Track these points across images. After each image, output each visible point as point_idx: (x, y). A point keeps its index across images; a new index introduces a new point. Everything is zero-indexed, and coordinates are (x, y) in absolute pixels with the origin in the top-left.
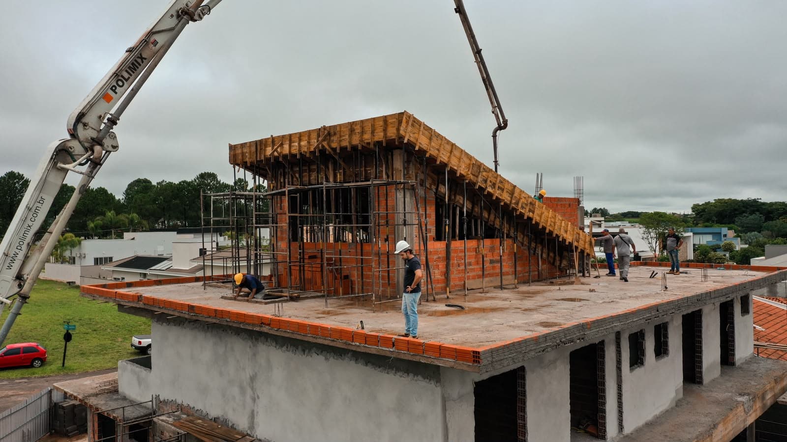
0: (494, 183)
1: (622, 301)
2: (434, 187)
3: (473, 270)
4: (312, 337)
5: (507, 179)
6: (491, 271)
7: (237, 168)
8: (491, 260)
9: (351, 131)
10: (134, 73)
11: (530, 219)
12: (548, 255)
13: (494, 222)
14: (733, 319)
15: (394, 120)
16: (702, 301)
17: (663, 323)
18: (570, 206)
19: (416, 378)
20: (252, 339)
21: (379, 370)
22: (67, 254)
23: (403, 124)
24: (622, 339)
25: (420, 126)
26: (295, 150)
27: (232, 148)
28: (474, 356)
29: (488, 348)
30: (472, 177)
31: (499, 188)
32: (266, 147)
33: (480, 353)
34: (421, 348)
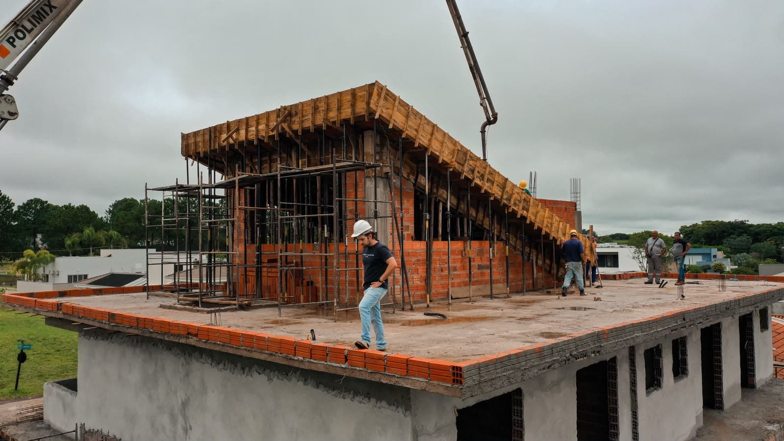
0: (482, 174)
1: (635, 310)
2: (412, 178)
3: (459, 276)
4: (246, 350)
5: (497, 170)
6: (480, 279)
7: (190, 160)
8: (479, 265)
9: (315, 109)
10: (39, 23)
11: (524, 218)
12: (544, 262)
13: (482, 221)
14: (752, 335)
15: (363, 93)
16: (731, 310)
17: (681, 338)
18: (566, 210)
19: (378, 405)
20: (185, 354)
21: (334, 393)
22: (40, 271)
23: (373, 97)
24: (637, 356)
25: (395, 101)
26: (252, 136)
27: (185, 137)
28: (454, 373)
29: (474, 363)
30: (457, 165)
31: (488, 180)
32: (221, 134)
33: (463, 369)
34: (381, 362)
